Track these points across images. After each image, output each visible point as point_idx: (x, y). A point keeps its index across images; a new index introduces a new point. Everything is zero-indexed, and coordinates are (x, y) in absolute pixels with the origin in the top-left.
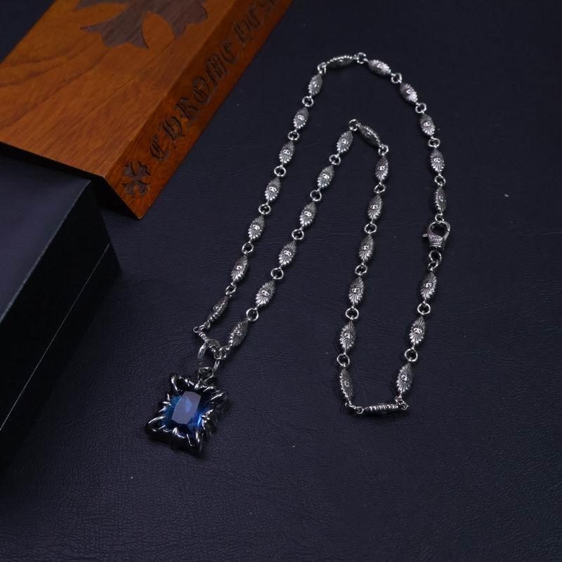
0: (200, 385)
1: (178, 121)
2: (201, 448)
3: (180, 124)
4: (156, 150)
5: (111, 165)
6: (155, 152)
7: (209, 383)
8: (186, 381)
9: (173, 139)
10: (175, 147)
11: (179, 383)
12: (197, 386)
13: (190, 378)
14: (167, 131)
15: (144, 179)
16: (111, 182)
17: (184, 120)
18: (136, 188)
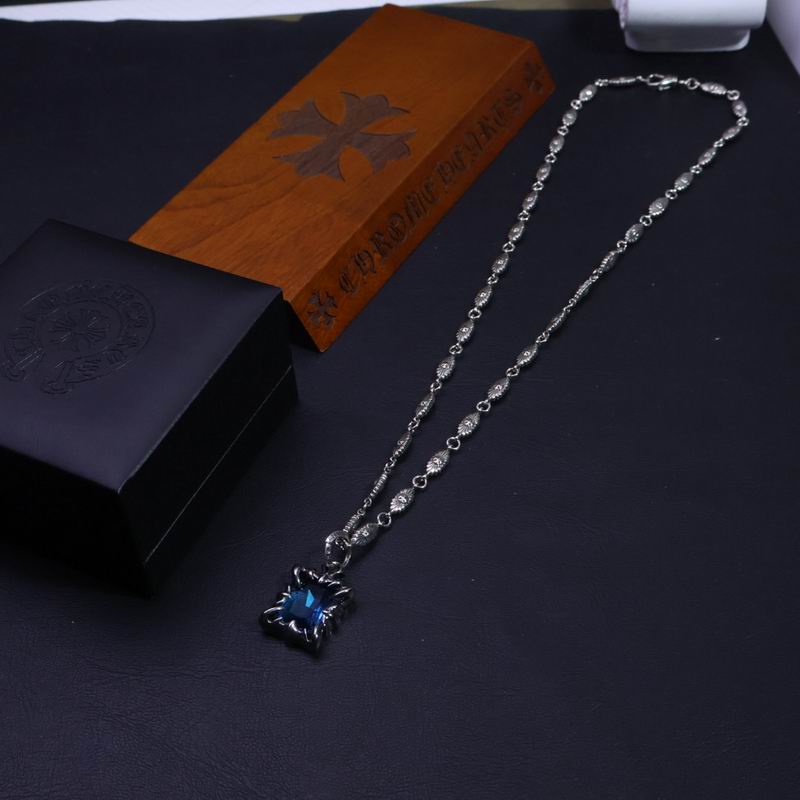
0: (325, 579)
1: (370, 256)
2: (318, 645)
3: (372, 259)
4: (345, 283)
5: (298, 290)
6: (344, 284)
7: (336, 578)
8: (311, 573)
9: (364, 274)
10: (365, 283)
11: (303, 575)
12: (321, 579)
13: (315, 571)
14: (358, 265)
15: (330, 311)
16: (296, 307)
17: (377, 256)
18: (321, 318)
